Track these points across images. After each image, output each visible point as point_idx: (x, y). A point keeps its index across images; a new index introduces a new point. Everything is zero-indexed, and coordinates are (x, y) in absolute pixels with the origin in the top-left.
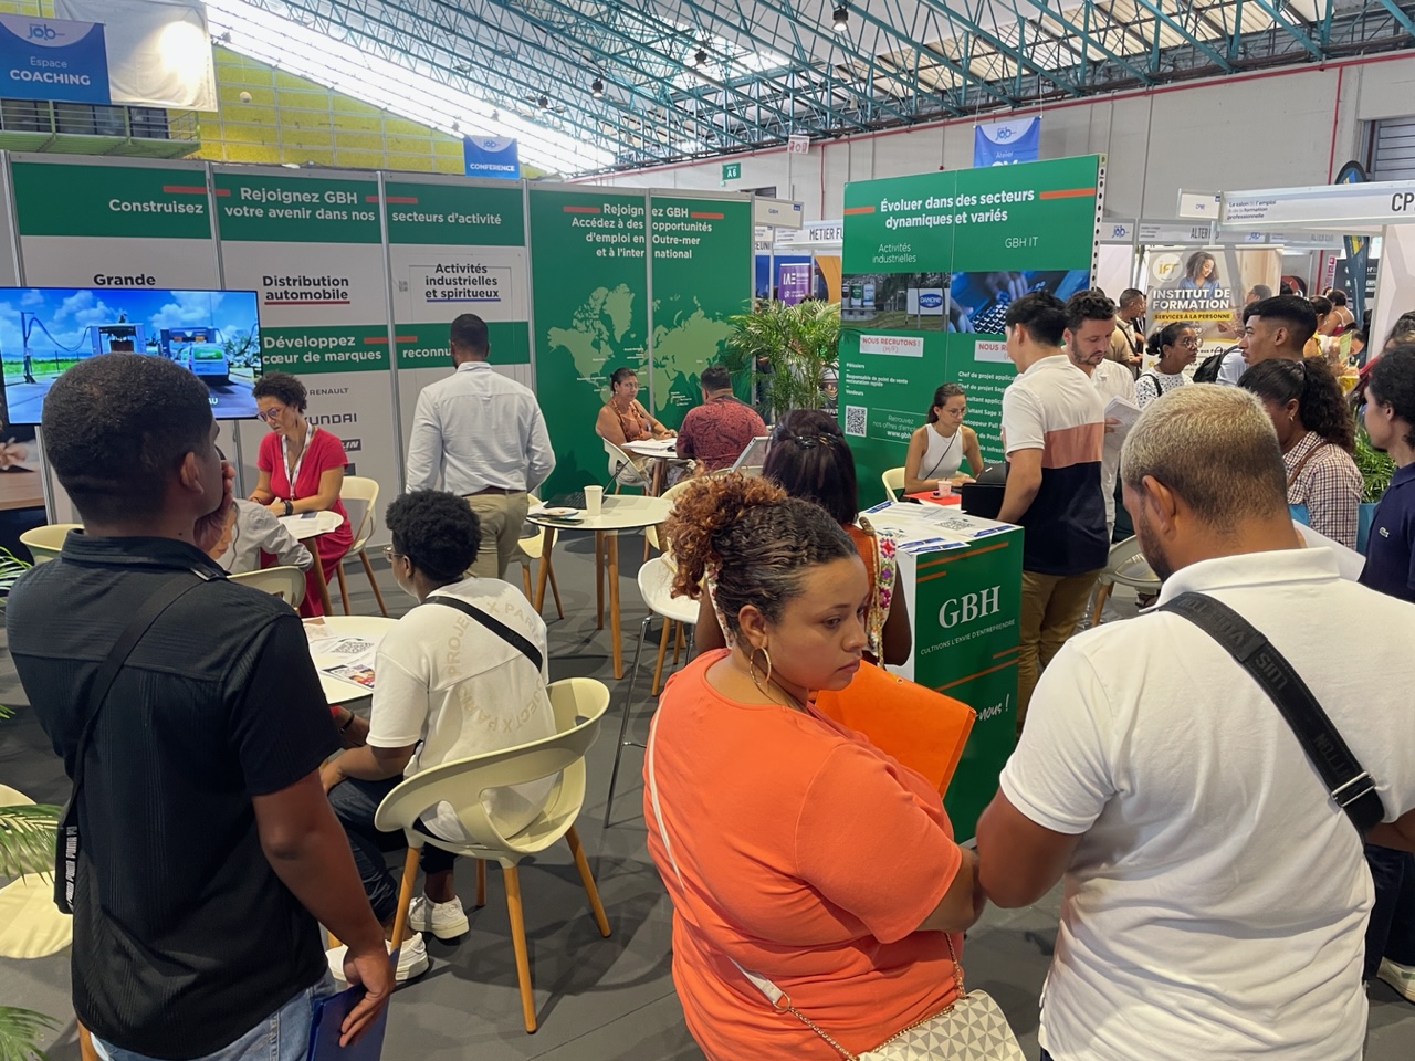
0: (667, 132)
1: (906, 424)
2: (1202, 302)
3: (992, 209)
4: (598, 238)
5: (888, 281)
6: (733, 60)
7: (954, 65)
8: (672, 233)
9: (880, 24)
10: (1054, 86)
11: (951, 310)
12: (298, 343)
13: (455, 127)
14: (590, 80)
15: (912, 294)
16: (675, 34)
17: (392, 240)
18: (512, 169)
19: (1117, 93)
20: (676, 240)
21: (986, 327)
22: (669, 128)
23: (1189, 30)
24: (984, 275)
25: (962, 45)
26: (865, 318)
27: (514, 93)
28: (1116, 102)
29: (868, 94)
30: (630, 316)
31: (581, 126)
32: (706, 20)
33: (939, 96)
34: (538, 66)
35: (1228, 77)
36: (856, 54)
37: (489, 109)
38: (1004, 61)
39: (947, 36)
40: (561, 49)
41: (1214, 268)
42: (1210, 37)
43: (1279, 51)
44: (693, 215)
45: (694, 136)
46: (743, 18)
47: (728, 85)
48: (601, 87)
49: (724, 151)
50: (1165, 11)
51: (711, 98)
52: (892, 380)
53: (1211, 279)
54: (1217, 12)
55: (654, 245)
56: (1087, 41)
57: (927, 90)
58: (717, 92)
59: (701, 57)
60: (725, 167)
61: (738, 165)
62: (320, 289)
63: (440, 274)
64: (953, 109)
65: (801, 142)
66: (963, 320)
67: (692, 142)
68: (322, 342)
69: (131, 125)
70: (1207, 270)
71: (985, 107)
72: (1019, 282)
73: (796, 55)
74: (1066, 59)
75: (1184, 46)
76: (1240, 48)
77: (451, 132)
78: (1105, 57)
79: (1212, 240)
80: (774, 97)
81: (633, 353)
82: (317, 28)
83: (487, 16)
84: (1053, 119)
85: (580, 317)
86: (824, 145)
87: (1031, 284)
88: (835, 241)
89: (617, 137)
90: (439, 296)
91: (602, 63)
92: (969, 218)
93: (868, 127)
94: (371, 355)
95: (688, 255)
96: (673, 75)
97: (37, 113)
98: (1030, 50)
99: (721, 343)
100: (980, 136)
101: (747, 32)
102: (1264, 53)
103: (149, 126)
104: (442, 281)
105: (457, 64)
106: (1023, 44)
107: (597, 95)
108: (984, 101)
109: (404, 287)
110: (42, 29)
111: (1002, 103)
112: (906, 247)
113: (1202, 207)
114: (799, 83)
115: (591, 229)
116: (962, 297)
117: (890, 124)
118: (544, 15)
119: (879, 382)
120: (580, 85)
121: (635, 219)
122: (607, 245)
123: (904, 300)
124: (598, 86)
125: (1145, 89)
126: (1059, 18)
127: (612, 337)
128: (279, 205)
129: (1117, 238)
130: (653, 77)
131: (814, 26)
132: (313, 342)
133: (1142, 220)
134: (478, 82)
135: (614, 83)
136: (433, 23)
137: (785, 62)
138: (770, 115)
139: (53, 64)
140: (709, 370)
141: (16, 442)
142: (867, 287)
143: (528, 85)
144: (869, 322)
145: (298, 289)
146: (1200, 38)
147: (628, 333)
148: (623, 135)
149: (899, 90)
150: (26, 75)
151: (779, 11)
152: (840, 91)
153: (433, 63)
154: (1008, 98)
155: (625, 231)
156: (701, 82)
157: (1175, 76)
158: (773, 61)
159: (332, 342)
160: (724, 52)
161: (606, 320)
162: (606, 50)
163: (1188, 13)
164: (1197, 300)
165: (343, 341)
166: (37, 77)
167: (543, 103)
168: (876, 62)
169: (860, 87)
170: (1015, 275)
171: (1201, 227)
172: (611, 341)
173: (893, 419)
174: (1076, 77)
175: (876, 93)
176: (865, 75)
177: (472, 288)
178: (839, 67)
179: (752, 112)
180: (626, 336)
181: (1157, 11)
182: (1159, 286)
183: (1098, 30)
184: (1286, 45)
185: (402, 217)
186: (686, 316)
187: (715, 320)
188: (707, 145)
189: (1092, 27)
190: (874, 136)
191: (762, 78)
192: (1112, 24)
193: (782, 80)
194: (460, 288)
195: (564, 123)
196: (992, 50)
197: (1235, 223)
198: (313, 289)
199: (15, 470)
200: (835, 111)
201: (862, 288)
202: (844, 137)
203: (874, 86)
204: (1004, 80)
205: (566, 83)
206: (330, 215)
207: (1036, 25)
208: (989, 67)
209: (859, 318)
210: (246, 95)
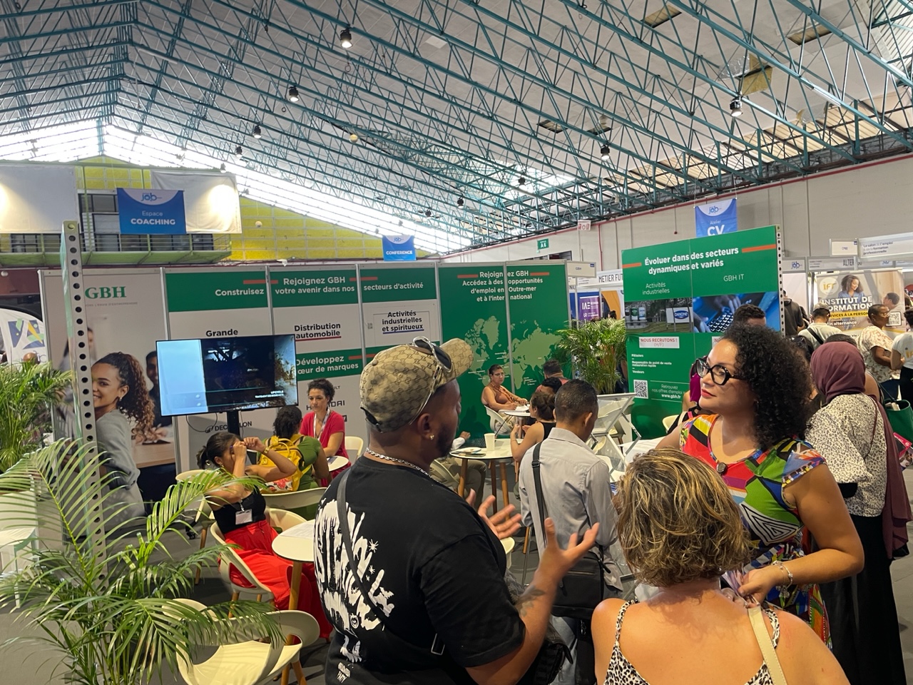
0: (502, 224)
1: (673, 390)
2: (855, 305)
3: (715, 259)
4: (478, 291)
5: (653, 305)
6: (540, 181)
7: (677, 172)
8: (519, 285)
9: (629, 153)
10: (743, 179)
11: (695, 320)
12: (313, 362)
13: (377, 232)
14: (456, 198)
15: (669, 312)
16: (505, 169)
17: (364, 301)
18: (411, 252)
19: (784, 181)
20: (522, 289)
21: (718, 328)
22: (504, 222)
23: (826, 140)
24: (712, 298)
25: (681, 160)
26: (641, 327)
27: (410, 209)
28: (784, 186)
29: (625, 193)
30: (498, 334)
31: (451, 225)
32: (524, 160)
33: (670, 190)
34: (425, 194)
35: (855, 166)
36: (616, 171)
37: (397, 220)
38: (709, 167)
39: (671, 156)
40: (438, 183)
41: (859, 284)
42: (840, 143)
43: (886, 147)
44: (531, 274)
45: (519, 225)
46: (546, 157)
47: (538, 195)
48: (463, 202)
49: (538, 233)
50: (808, 130)
51: (528, 203)
52: (662, 363)
53: (858, 291)
54: (843, 128)
55: (510, 293)
56: (761, 152)
57: (662, 187)
58: (531, 199)
59: (522, 181)
60: (539, 242)
61: (547, 240)
62: (325, 331)
63: (390, 318)
64: (680, 197)
65: (585, 224)
66: (702, 325)
67: (518, 230)
68: (326, 361)
69: (193, 244)
70: (855, 286)
71: (701, 195)
72: (735, 301)
73: (579, 175)
74: (748, 163)
75: (824, 150)
76: (861, 148)
77: (374, 234)
78: (773, 160)
79: (855, 266)
80: (567, 199)
81: (500, 356)
82: (298, 182)
83: (395, 169)
84: (743, 199)
85: (469, 336)
86: (599, 225)
87: (743, 301)
88: (618, 282)
89: (472, 230)
90: (390, 330)
91: (462, 188)
92: (700, 266)
93: (627, 212)
94: (352, 366)
95: (529, 297)
96: (504, 192)
97: (140, 241)
98: (725, 160)
99: (552, 347)
100: (698, 212)
101: (549, 165)
102: (877, 150)
103: (203, 244)
104: (392, 322)
105: (377, 196)
106: (720, 157)
107: (461, 207)
108: (698, 191)
109: (370, 326)
110: (149, 196)
111: (711, 192)
112: (663, 285)
113: (846, 248)
114: (581, 190)
115: (474, 287)
116: (701, 311)
117: (640, 209)
118: (427, 164)
119: (653, 365)
120: (449, 202)
121: (498, 279)
122: (483, 295)
123: (664, 315)
124: (460, 202)
125: (801, 177)
126: (742, 141)
127: (488, 347)
128: (304, 286)
129: (795, 269)
130: (493, 194)
131: (589, 157)
132: (321, 361)
133: (810, 257)
134: (390, 205)
135: (470, 199)
136: (364, 175)
137: (573, 179)
138: (565, 209)
139: (155, 214)
140: (547, 363)
141: (162, 426)
142: (641, 309)
143: (419, 205)
144: (644, 329)
145: (313, 331)
146: (833, 144)
147: (497, 344)
148: (476, 228)
149: (644, 189)
150: (139, 221)
151: (567, 151)
152: (607, 192)
153: (363, 197)
154: (716, 188)
155: (492, 286)
156: (521, 194)
157: (821, 168)
158: (564, 179)
159: (331, 360)
160: (534, 176)
161: (484, 337)
162: (464, 181)
163: (824, 130)
164: (851, 304)
165: (337, 359)
166: (146, 221)
167: (428, 214)
168: (628, 174)
169: (620, 189)
170: (732, 297)
171: (849, 260)
172: (487, 349)
173: (665, 387)
174: (756, 173)
175: (630, 192)
176: (622, 182)
177: (408, 324)
178: (606, 179)
179: (553, 209)
180: (496, 346)
181: (803, 131)
182: (825, 297)
183: (767, 145)
184: (891, 144)
185: (369, 288)
186: (530, 332)
187: (547, 333)
188: (526, 230)
189: (763, 143)
190: (631, 217)
191: (559, 189)
192: (775, 141)
193: (571, 189)
194: (401, 325)
195: (440, 224)
196: (701, 162)
197: (868, 256)
198: (321, 331)
199: (160, 442)
200: (605, 204)
201: (637, 309)
202: (612, 219)
203: (628, 188)
204: (710, 178)
205: (441, 201)
206: (331, 290)
207: (728, 145)
208: (699, 171)
209: (637, 327)
210: (259, 223)
